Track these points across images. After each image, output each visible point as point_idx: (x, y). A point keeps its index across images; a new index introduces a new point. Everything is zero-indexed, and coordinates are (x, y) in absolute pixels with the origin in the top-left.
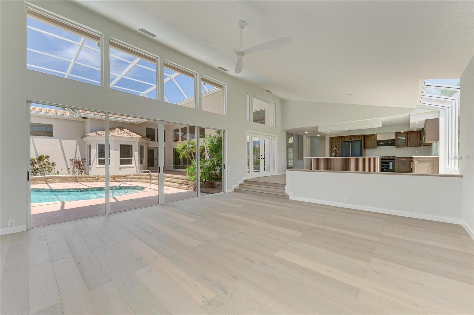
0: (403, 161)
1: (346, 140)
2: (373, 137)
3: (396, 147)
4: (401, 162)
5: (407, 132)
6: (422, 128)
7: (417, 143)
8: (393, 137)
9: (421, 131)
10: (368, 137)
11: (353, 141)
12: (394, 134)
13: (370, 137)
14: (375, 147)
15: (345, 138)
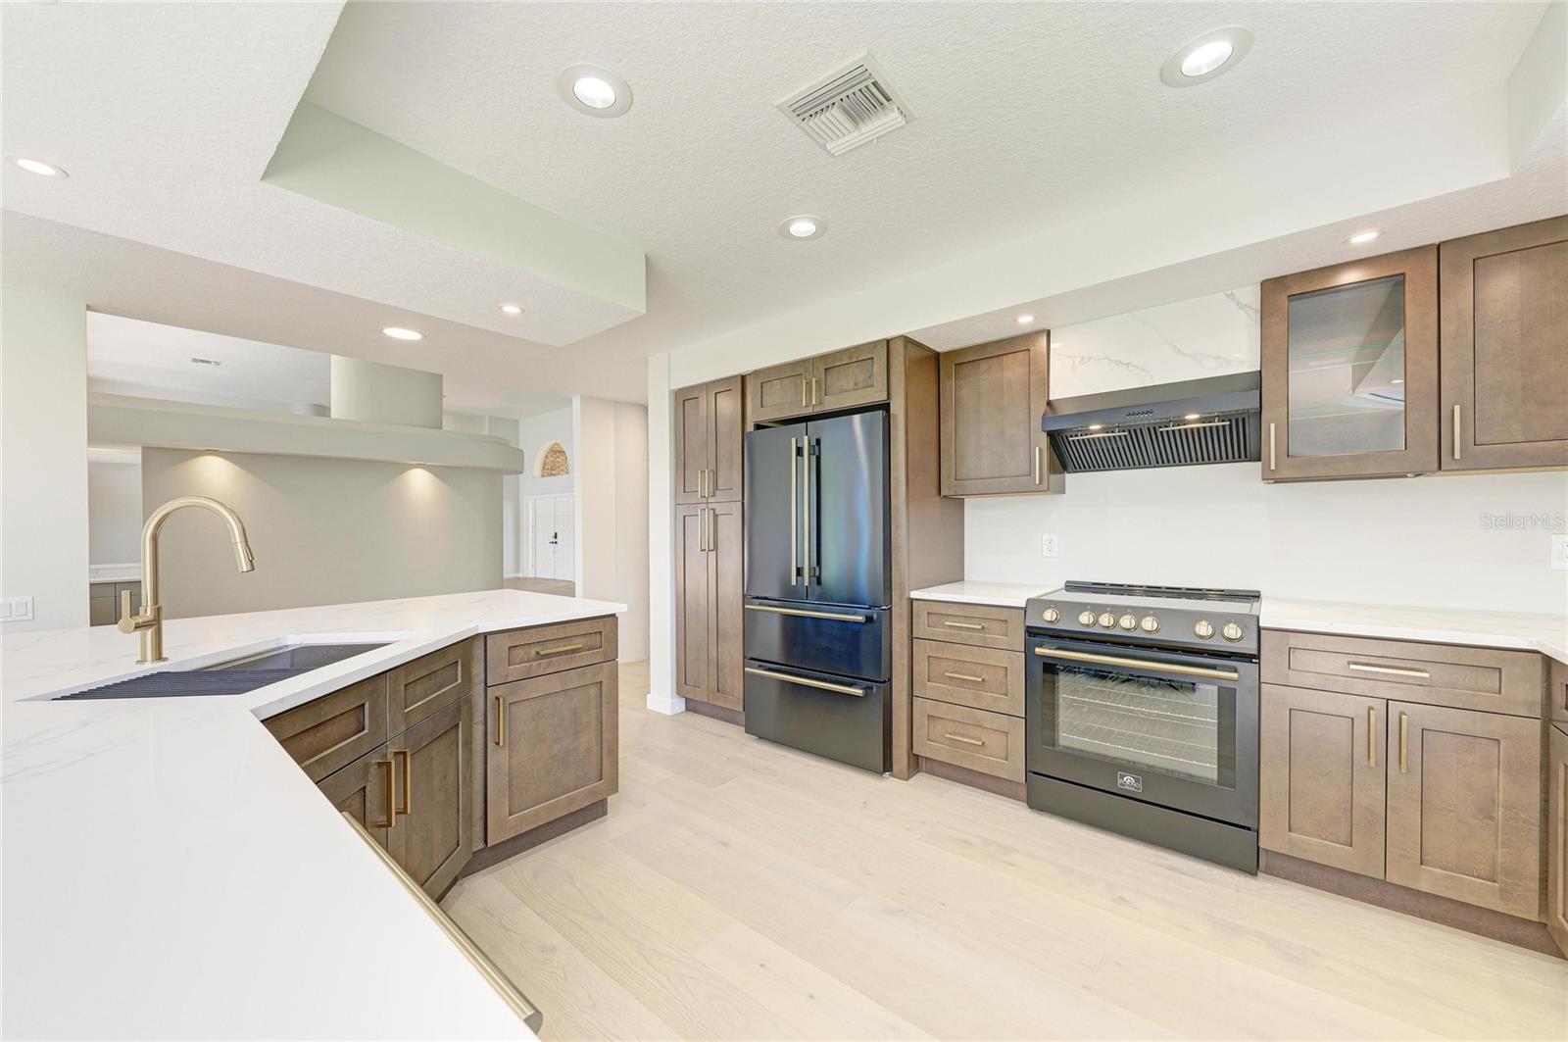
1: (778, 402)
3: (1268, 477)
5: (1437, 245)
8: (1233, 348)
10: (966, 370)
11: (818, 410)
12: (1242, 306)
13: (984, 365)
14: (1030, 473)
15: (766, 387)
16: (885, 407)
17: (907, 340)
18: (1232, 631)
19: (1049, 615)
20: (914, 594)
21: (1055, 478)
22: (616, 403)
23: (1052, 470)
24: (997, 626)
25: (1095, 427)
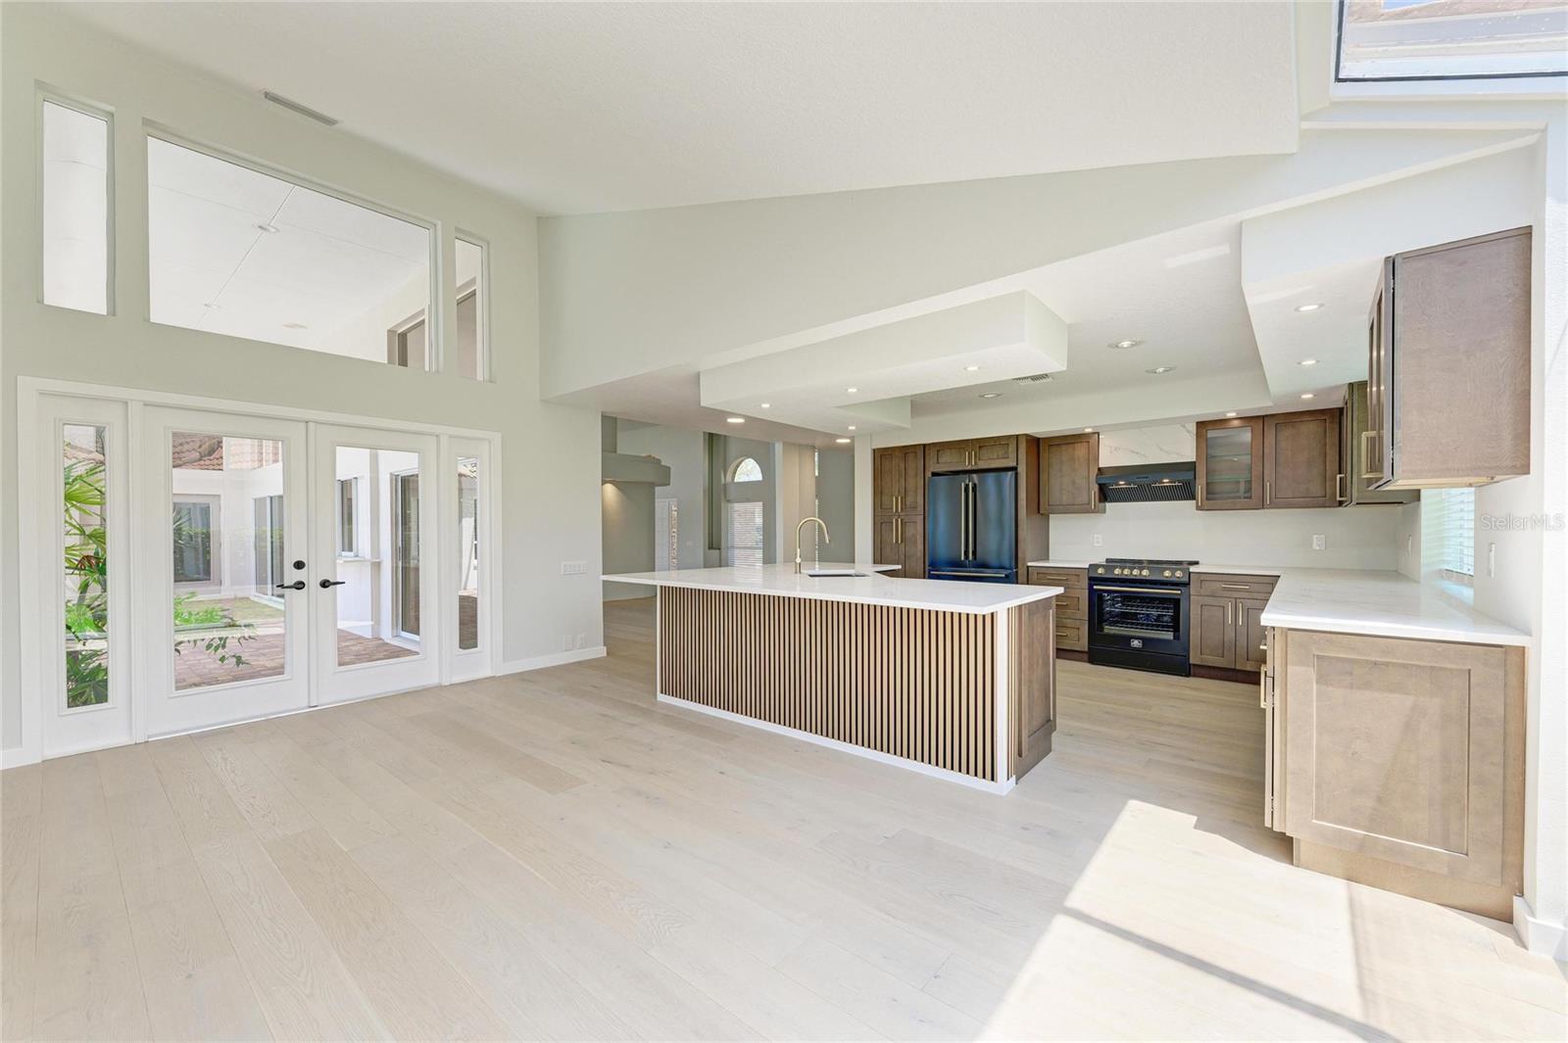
0: (1235, 594)
1: (948, 462)
2: (1080, 451)
3: (1198, 508)
4: (1222, 602)
5: (1263, 417)
6: (1351, 385)
7: (1316, 488)
8: (1184, 450)
9: (1341, 410)
10: (1054, 449)
11: (975, 468)
12: (1188, 431)
13: (1064, 447)
14: (1089, 503)
15: (940, 453)
16: (1014, 469)
17: (1027, 435)
18: (1178, 574)
19: (1100, 571)
20: (1029, 564)
21: (1102, 504)
22: (800, 445)
23: (1100, 501)
24: (1074, 578)
25: (1121, 483)
